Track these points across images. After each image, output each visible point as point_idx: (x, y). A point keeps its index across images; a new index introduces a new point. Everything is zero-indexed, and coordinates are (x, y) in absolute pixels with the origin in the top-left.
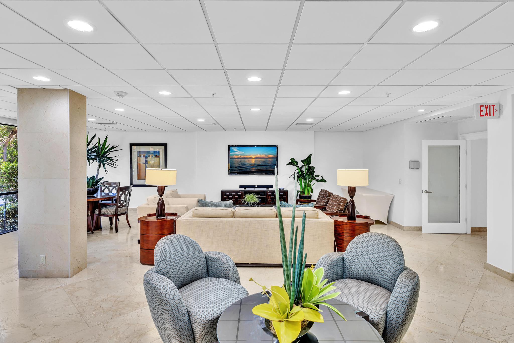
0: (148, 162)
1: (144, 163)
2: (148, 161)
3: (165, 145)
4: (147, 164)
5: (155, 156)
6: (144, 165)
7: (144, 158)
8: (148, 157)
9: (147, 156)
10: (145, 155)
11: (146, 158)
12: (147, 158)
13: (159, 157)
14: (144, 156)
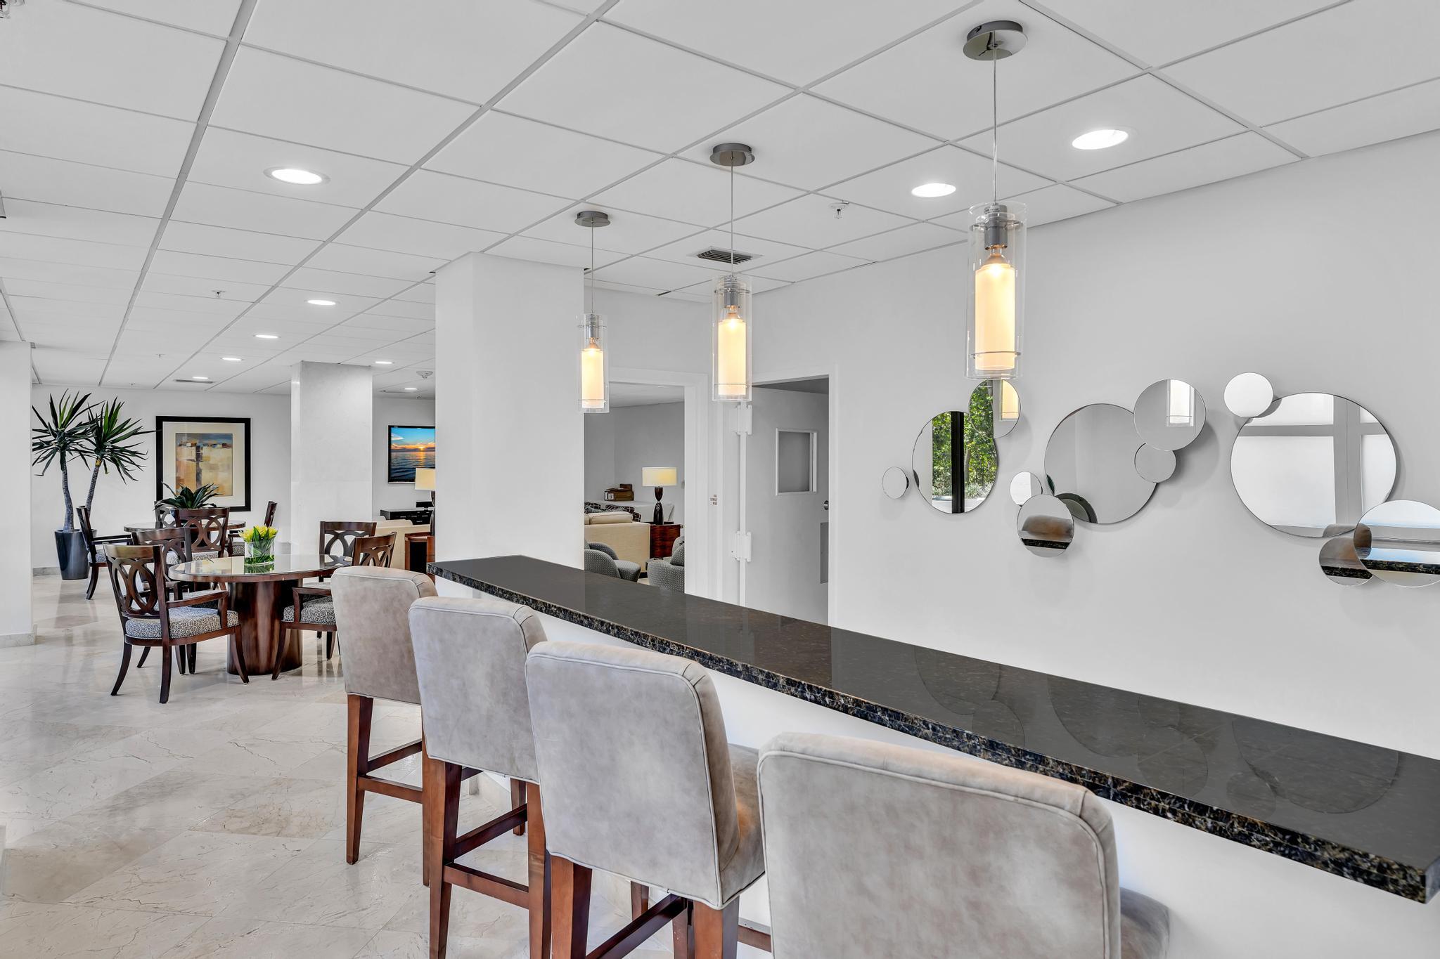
0: (204, 459)
1: (193, 460)
2: (204, 455)
3: (247, 422)
4: (200, 463)
5: (221, 446)
6: (195, 463)
7: (194, 448)
8: (204, 448)
9: (201, 445)
10: (197, 442)
11: (198, 448)
12: (202, 449)
13: (231, 446)
14: (192, 445)
